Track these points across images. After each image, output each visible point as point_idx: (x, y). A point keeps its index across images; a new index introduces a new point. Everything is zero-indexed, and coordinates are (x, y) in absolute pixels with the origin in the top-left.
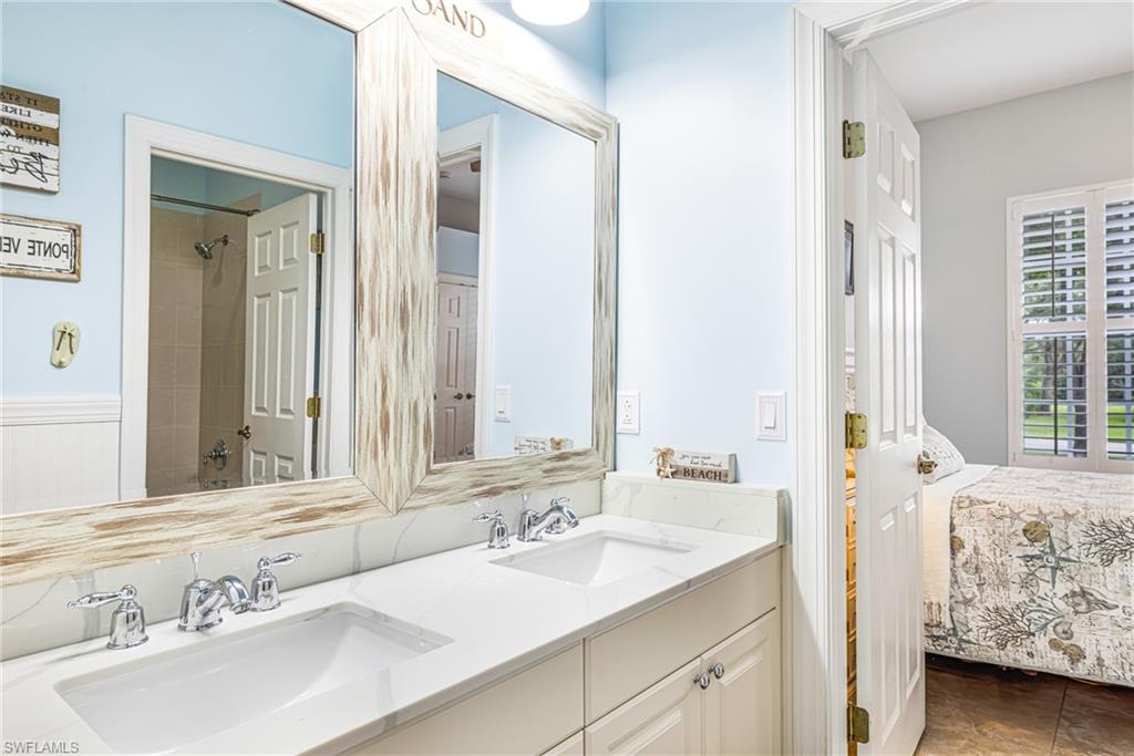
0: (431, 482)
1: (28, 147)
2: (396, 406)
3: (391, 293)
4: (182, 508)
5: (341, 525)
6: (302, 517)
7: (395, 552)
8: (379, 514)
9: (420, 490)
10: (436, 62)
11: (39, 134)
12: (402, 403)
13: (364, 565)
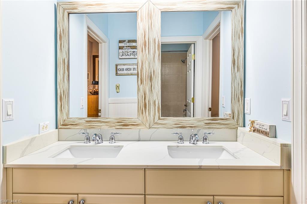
0: (160, 122)
1: (132, 50)
2: (149, 101)
3: (147, 73)
4: (100, 120)
5: (133, 129)
6: (124, 125)
7: (150, 138)
8: (144, 128)
9: (156, 123)
10: (160, 10)
11: (134, 48)
12: (151, 101)
13: (141, 139)
